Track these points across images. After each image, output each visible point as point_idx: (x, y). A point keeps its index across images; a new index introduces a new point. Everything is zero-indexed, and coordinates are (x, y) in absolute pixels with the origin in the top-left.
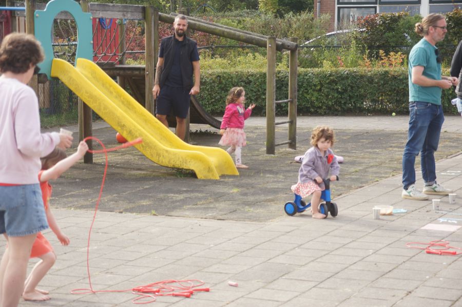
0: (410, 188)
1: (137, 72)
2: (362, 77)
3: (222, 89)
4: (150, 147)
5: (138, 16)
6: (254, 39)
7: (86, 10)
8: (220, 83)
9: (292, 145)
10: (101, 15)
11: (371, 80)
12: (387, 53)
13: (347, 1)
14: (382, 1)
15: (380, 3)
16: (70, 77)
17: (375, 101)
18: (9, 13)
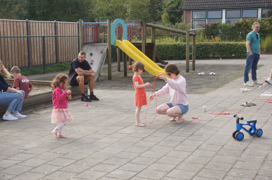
0: (247, 83)
1: (139, 45)
2: (209, 45)
3: (159, 50)
4: (151, 70)
5: (140, 24)
6: (181, 32)
7: (125, 23)
8: (158, 48)
9: (194, 69)
10: (129, 24)
11: (212, 47)
12: (214, 37)
13: (195, 18)
14: (208, 18)
15: (208, 19)
16: (122, 46)
17: (214, 54)
18: (97, 24)
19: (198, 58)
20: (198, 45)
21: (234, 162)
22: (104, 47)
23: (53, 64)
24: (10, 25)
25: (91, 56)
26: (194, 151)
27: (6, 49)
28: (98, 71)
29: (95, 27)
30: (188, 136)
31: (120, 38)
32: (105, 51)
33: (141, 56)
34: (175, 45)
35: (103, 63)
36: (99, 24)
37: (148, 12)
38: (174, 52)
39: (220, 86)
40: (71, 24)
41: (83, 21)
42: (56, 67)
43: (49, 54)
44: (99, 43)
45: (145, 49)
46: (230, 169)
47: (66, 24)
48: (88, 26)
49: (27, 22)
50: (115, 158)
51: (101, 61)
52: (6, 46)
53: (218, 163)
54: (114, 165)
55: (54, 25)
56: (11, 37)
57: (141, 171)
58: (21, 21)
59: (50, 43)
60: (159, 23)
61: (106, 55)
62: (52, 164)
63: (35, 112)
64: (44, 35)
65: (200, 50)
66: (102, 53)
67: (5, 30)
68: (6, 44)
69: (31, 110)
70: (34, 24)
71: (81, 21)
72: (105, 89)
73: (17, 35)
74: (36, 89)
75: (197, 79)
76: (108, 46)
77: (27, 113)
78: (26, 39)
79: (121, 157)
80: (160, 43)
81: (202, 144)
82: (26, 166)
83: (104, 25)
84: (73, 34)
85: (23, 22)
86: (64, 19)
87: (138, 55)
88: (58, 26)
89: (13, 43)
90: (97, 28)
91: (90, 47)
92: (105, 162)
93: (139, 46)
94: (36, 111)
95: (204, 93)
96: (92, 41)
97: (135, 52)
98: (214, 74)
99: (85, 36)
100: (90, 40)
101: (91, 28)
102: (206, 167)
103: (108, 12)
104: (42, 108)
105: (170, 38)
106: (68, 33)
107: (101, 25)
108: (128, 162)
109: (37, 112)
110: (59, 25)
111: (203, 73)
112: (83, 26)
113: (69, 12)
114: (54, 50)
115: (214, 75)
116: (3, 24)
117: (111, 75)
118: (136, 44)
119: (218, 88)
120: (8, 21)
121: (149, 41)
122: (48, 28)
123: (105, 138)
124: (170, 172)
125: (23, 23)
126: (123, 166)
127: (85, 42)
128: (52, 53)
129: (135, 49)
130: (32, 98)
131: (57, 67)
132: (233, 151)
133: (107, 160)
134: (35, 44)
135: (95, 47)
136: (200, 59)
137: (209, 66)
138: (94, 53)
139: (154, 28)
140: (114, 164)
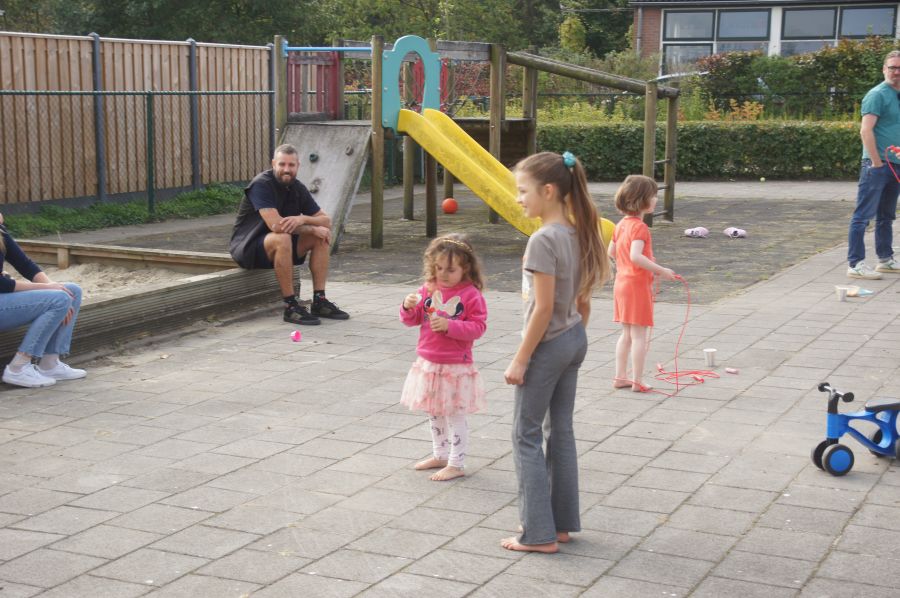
0: (859, 265)
1: (479, 126)
2: (723, 132)
5: (484, 56)
6: (627, 84)
7: (434, 49)
8: (546, 140)
9: (669, 216)
10: (447, 55)
11: (734, 137)
12: (740, 104)
13: (675, 36)
14: (721, 36)
15: (719, 39)
16: (422, 132)
17: (739, 163)
18: (336, 54)
19: (684, 176)
20: (684, 130)
21: (821, 556)
22: (359, 135)
23: (181, 189)
24: (35, 51)
25: (314, 165)
26: (676, 509)
27: (22, 135)
28: (336, 216)
29: (330, 63)
30: (654, 453)
31: (414, 104)
32: (361, 149)
33: (488, 166)
34: (604, 131)
35: (353, 188)
36: (343, 51)
37: (512, 13)
38: (599, 154)
39: (764, 277)
40: (244, 52)
41: (287, 42)
42: (191, 199)
43: (168, 155)
44: (340, 119)
45: (502, 141)
46: (808, 580)
47: (227, 52)
48: (304, 60)
49: (93, 43)
50: (393, 532)
51: (347, 183)
52: (21, 125)
53: (763, 558)
54: (389, 556)
55: (185, 52)
56: (37, 94)
57: (486, 583)
58: (73, 40)
59: (173, 117)
60: (548, 52)
61: (365, 163)
62: (172, 548)
63: (115, 360)
64: (153, 88)
65: (692, 148)
66: (350, 153)
67: (16, 69)
68: (21, 117)
69: (101, 352)
70: (118, 50)
71: (280, 39)
72: (358, 280)
73: (60, 89)
74: (122, 279)
75: (681, 251)
76: (371, 129)
77: (88, 361)
78: (88, 102)
79: (415, 526)
80: (554, 123)
81: (703, 485)
82: (79, 554)
83: (361, 56)
84: (250, 85)
85: (79, 41)
86: (223, 34)
87: (474, 164)
88: (199, 57)
89: (44, 115)
90: (335, 66)
91: (309, 134)
92: (358, 545)
93: (478, 132)
94: (121, 353)
95: (708, 300)
96: (316, 112)
97: (466, 151)
98: (741, 232)
99: (292, 96)
100: (310, 108)
101: (315, 67)
102: (721, 570)
103: (373, 12)
104: (141, 346)
105: (587, 106)
106: (235, 82)
107: (348, 56)
108: (439, 548)
109: (123, 359)
110: (203, 54)
111: (700, 230)
112: (288, 58)
113: (238, 10)
114: (187, 143)
115: (742, 237)
116: (11, 50)
117: (382, 230)
118: (468, 126)
119: (757, 282)
120: (28, 37)
121: (515, 114)
122: (166, 64)
123: (360, 456)
124: (590, 586)
125: (79, 47)
126: (424, 560)
127: (293, 113)
128: (177, 153)
129: (466, 142)
130: (107, 310)
131: (195, 199)
132: (814, 513)
133: (365, 535)
134: (121, 121)
135: (328, 134)
136: (690, 180)
137: (722, 204)
138: (322, 153)
139: (533, 68)
140: (389, 552)
